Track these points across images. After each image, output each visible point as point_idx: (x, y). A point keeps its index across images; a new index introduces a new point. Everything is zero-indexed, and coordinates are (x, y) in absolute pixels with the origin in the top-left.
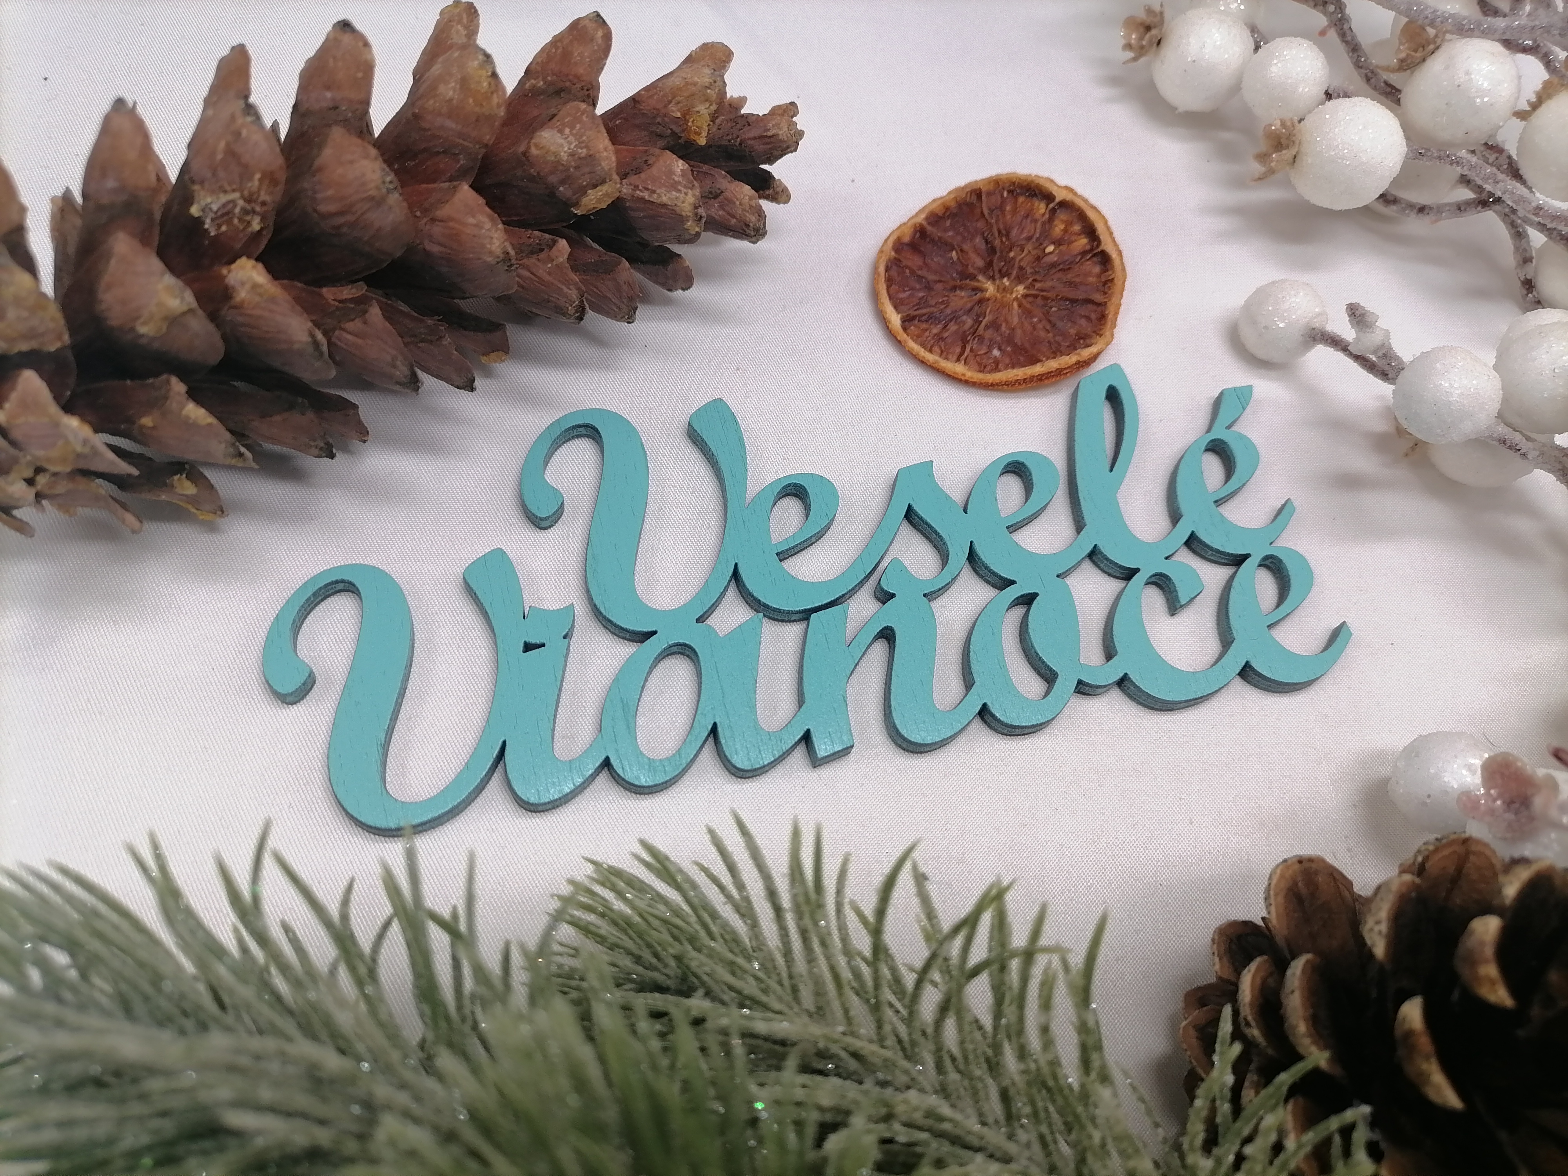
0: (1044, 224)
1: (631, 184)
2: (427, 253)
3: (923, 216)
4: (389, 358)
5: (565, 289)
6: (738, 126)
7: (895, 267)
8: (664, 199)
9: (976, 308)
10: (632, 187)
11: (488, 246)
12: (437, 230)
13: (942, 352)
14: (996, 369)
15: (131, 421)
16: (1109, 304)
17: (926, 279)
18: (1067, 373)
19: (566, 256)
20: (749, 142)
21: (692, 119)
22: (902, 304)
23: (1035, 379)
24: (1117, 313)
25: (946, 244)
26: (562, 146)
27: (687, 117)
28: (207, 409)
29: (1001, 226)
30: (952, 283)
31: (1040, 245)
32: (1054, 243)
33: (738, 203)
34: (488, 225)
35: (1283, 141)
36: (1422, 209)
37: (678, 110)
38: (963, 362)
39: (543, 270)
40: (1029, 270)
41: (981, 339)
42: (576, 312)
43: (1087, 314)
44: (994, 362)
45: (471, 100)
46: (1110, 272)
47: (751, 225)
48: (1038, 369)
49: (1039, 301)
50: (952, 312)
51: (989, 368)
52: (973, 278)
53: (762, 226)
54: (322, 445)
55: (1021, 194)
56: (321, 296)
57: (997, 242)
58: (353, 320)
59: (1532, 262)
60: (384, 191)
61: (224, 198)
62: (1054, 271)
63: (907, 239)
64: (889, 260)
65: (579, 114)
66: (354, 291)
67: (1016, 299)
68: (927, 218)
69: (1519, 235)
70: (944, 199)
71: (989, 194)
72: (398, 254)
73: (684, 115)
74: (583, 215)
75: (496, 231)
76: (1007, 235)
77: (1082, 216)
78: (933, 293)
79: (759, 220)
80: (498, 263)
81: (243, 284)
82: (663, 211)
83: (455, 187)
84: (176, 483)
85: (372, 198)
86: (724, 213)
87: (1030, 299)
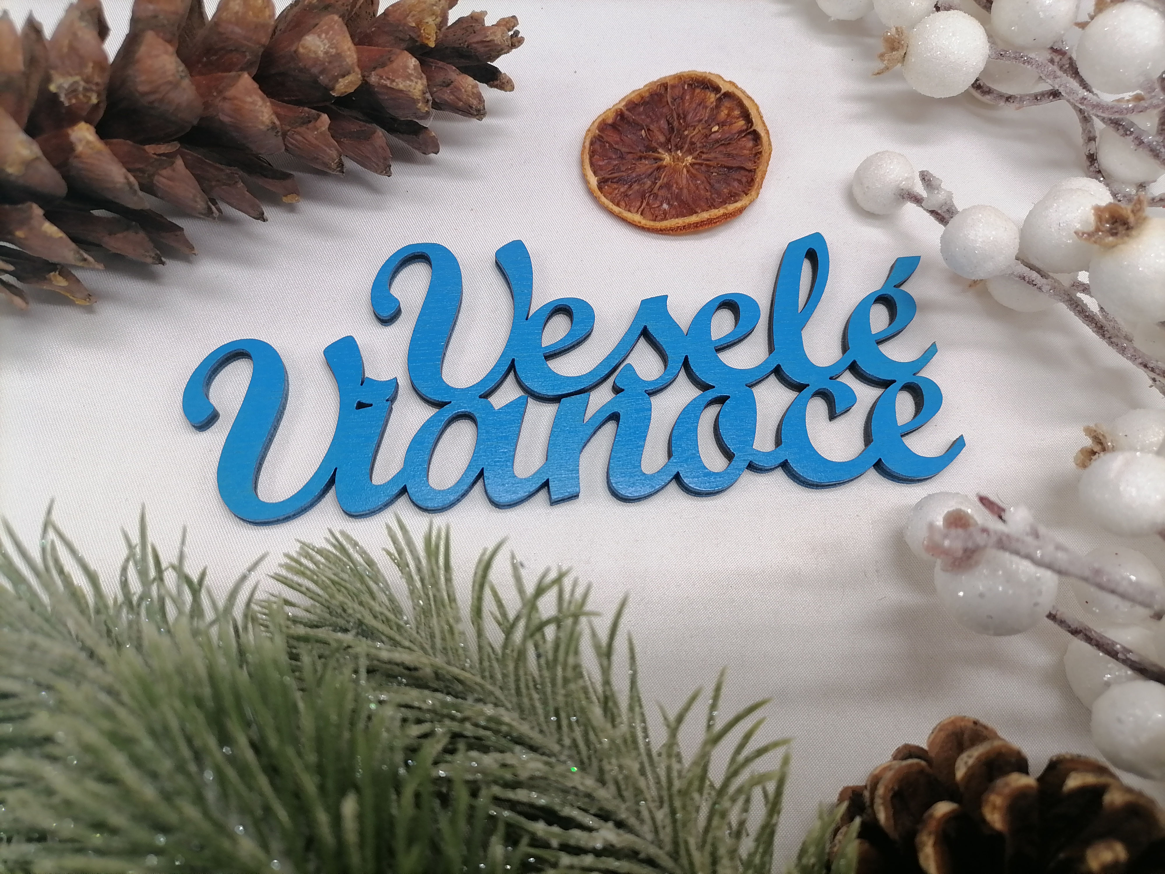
0: (712, 109)
1: (378, 75)
2: (221, 122)
3: (623, 103)
4: (191, 196)
5: (328, 150)
6: (468, 33)
7: (598, 142)
8: (401, 86)
9: (655, 172)
10: (378, 77)
11: (261, 118)
12: (226, 105)
13: (626, 205)
14: (665, 219)
15: (11, 233)
16: (757, 170)
17: (620, 151)
18: (716, 222)
19: (327, 126)
20: (474, 45)
21: (423, 28)
22: (601, 170)
23: (692, 226)
24: (763, 178)
25: (638, 124)
26: (319, 46)
27: (420, 26)
28: (58, 227)
29: (681, 112)
30: (639, 154)
31: (709, 127)
32: (718, 125)
33: (463, 90)
34: (260, 103)
35: (896, 44)
36: (1008, 99)
37: (413, 21)
38: (640, 213)
39: (311, 136)
40: (698, 145)
41: (656, 196)
42: (338, 167)
43: (739, 178)
44: (663, 214)
45: (251, 13)
46: (760, 147)
47: (474, 107)
48: (694, 219)
49: (703, 168)
50: (637, 176)
51: (659, 218)
52: (655, 150)
53: (482, 108)
54: (153, 255)
55: (698, 87)
56: (144, 150)
57: (676, 124)
58: (165, 168)
59: (1095, 141)
60: (178, 77)
61: (71, 80)
62: (717, 145)
63: (610, 121)
64: (595, 137)
65: (333, 23)
66: (169, 147)
67: (686, 166)
68: (626, 105)
69: (1086, 119)
70: (641, 90)
71: (673, 87)
72: (195, 122)
73: (418, 25)
74: (339, 97)
75: (266, 107)
76: (685, 118)
77: (740, 104)
78: (624, 161)
79: (479, 103)
80: (268, 130)
81: (80, 140)
82: (401, 95)
83: (240, 76)
84: (52, 279)
85: (170, 83)
86: (454, 97)
87: (697, 167)
